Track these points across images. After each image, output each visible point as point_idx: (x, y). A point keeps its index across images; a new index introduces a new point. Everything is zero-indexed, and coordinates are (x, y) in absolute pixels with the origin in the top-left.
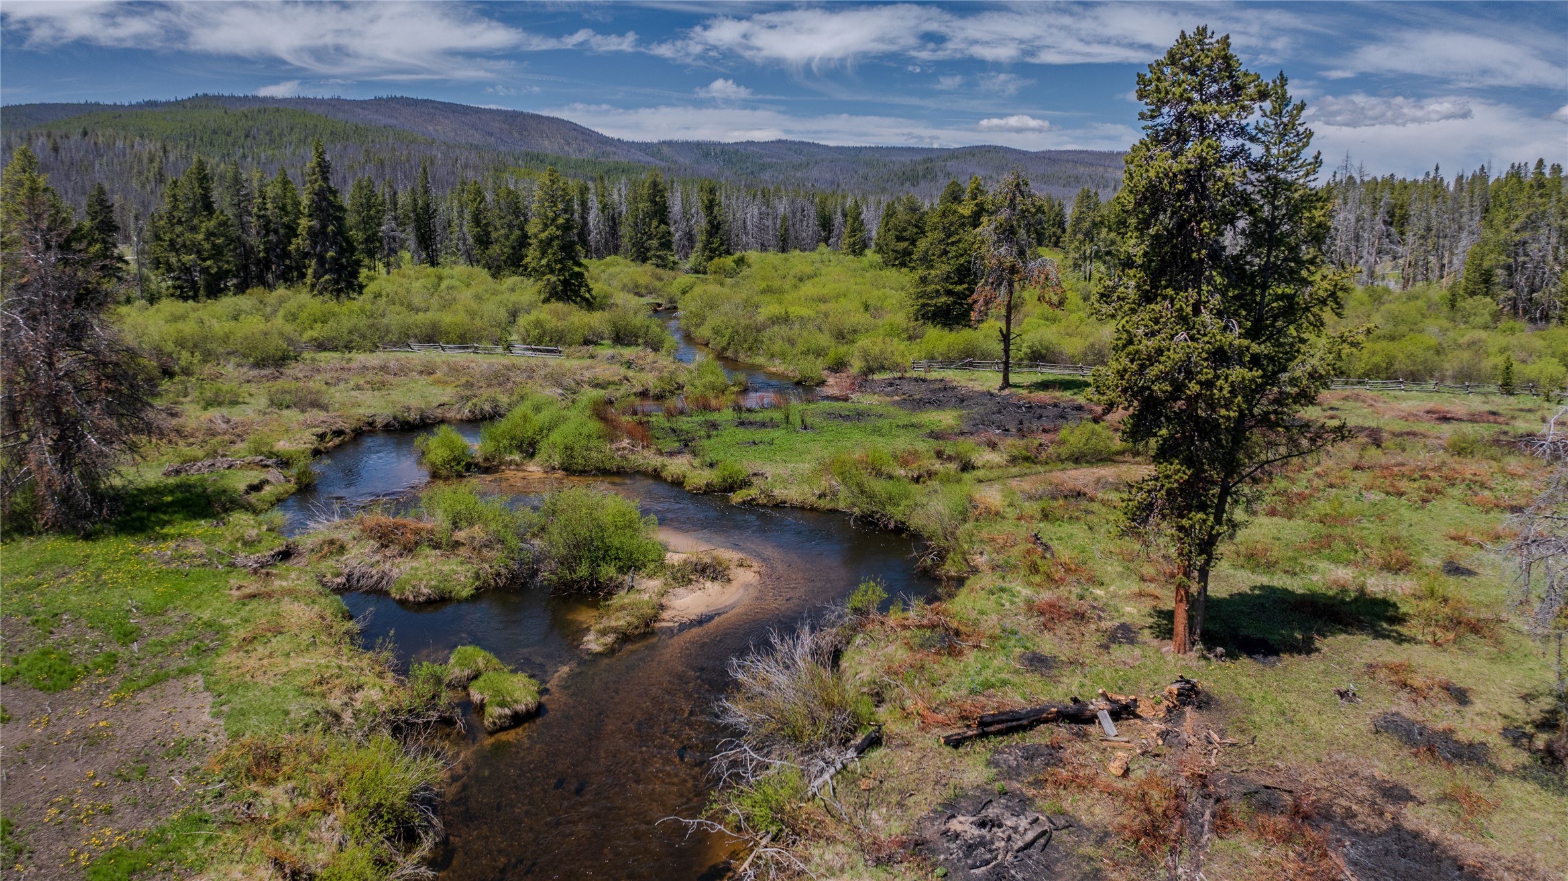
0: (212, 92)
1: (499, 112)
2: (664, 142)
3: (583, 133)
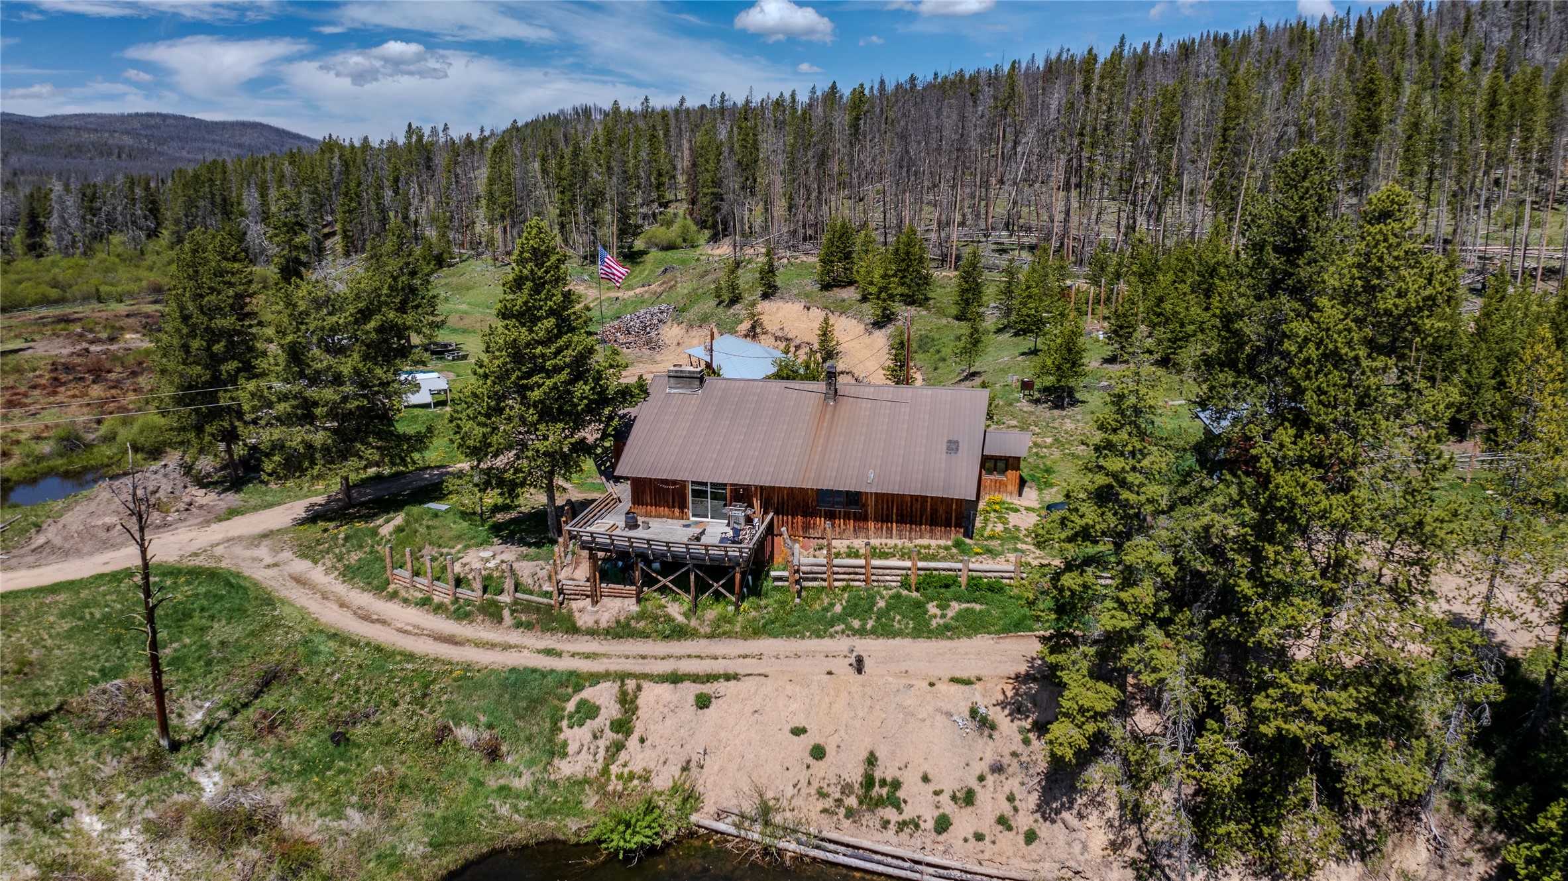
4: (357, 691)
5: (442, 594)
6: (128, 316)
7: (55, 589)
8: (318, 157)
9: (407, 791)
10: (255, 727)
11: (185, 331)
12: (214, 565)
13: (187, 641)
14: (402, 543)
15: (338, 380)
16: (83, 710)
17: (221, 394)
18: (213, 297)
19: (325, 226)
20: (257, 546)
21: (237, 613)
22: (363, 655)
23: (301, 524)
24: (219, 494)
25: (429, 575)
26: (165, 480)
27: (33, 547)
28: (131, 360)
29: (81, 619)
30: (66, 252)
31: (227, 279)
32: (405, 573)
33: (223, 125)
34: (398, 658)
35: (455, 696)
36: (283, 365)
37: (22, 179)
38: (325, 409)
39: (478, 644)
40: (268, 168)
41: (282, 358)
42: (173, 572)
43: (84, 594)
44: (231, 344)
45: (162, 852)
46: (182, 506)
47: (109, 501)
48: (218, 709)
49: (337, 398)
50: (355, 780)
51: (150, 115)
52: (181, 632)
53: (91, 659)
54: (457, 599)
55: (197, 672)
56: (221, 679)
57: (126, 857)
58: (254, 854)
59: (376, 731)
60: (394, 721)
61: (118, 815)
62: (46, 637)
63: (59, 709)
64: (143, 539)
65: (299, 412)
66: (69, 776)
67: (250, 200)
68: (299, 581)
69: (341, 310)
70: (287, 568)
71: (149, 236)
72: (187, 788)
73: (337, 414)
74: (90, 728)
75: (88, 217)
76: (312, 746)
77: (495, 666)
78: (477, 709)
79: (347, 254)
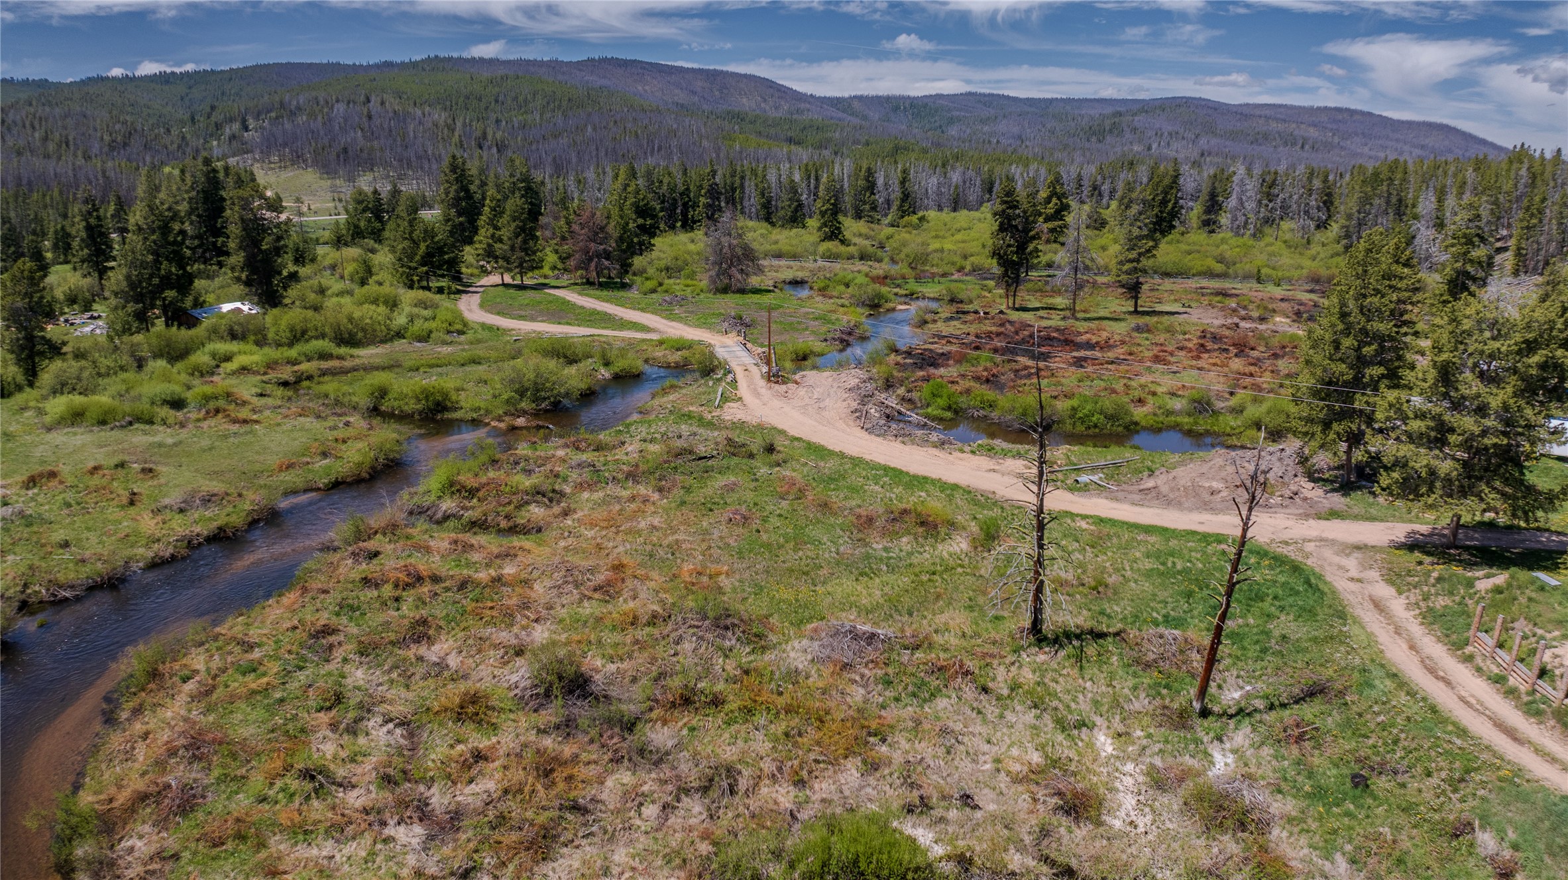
0: (442, 54)
1: (700, 71)
2: (855, 97)
3: (779, 90)
4: (1396, 742)
5: (1520, 679)
6: (1282, 300)
7: (1148, 529)
8: (1504, 166)
9: (1402, 867)
10: (1285, 731)
11: (1341, 327)
12: (1300, 559)
13: (1251, 621)
14: (1495, 606)
15: (1482, 410)
16: (1137, 644)
17: (1358, 396)
18: (1376, 299)
19: (1498, 240)
20: (1348, 555)
21: (1307, 613)
22: (1415, 708)
23: (1397, 548)
24: (1327, 492)
25: (1514, 653)
26: (1278, 464)
27: (1142, 487)
28: (1275, 341)
29: (1163, 564)
30: (1237, 231)
31: (1394, 283)
32: (1489, 641)
33: (1410, 124)
34: (1450, 728)
35: (1492, 796)
36: (1431, 381)
37: (1208, 159)
38: (1460, 438)
39: (1539, 751)
40: (1450, 173)
41: (1432, 374)
42: (1262, 553)
43: (1173, 543)
44: (1382, 349)
45: (1154, 800)
46: (1288, 493)
47: (1221, 468)
48: (1257, 697)
49: (1477, 430)
50: (1358, 829)
51: (1338, 110)
52: (1249, 611)
53: (1159, 602)
54: (1534, 691)
55: (1250, 654)
56: (1269, 670)
57: (1121, 788)
58: (1233, 848)
59: (1398, 791)
60: (1420, 791)
61: (1131, 749)
62: (1128, 568)
63: (1117, 634)
64: (1248, 518)
65: (1433, 434)
66: (1103, 695)
67: (1426, 204)
68: (1378, 606)
69: (1507, 336)
70: (1370, 588)
71: (1318, 227)
72: (1201, 756)
73: (1472, 446)
74: (1137, 662)
75: (1265, 202)
76: (1331, 776)
77: (1547, 784)
78: (1510, 821)
79: (1516, 273)
